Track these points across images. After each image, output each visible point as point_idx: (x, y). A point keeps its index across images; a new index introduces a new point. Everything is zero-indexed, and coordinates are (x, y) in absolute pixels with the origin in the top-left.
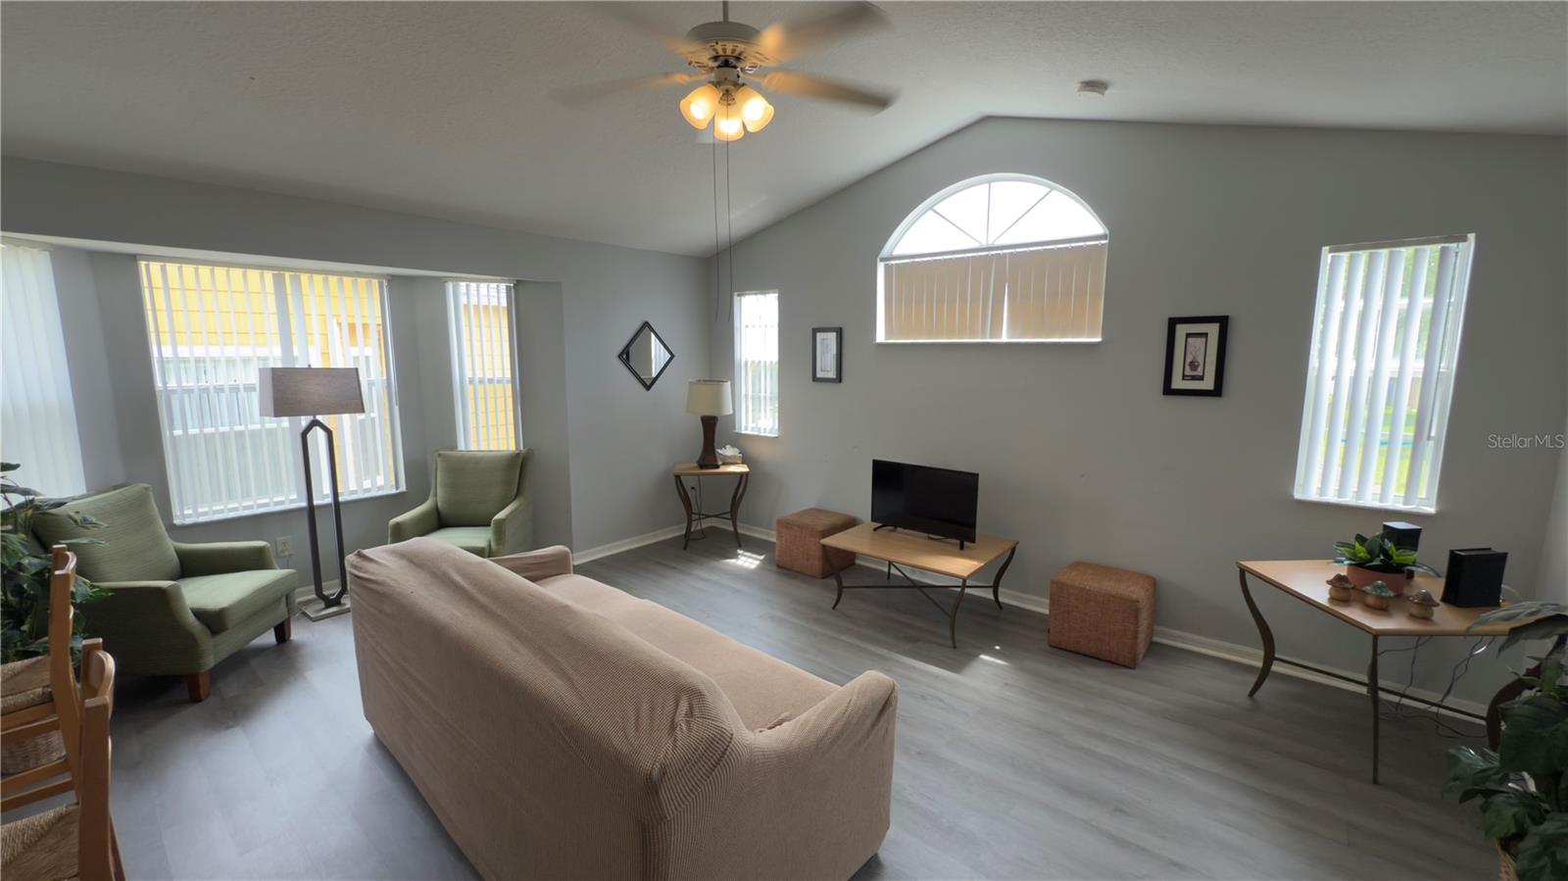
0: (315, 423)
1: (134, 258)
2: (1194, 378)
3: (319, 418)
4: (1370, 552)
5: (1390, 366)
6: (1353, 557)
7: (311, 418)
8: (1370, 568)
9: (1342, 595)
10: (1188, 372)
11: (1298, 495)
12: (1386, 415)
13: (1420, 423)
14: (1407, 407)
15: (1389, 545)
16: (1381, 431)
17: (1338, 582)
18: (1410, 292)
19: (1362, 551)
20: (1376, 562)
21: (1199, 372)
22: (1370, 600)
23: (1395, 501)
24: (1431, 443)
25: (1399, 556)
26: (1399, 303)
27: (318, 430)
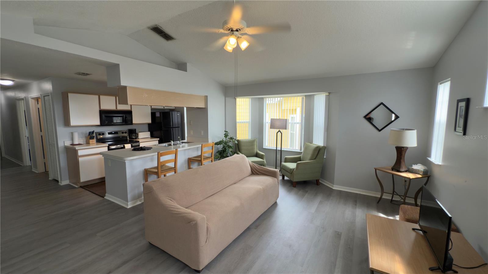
0: (279, 131)
1: (263, 98)
3: (280, 130)
7: (279, 130)
27: (279, 132)
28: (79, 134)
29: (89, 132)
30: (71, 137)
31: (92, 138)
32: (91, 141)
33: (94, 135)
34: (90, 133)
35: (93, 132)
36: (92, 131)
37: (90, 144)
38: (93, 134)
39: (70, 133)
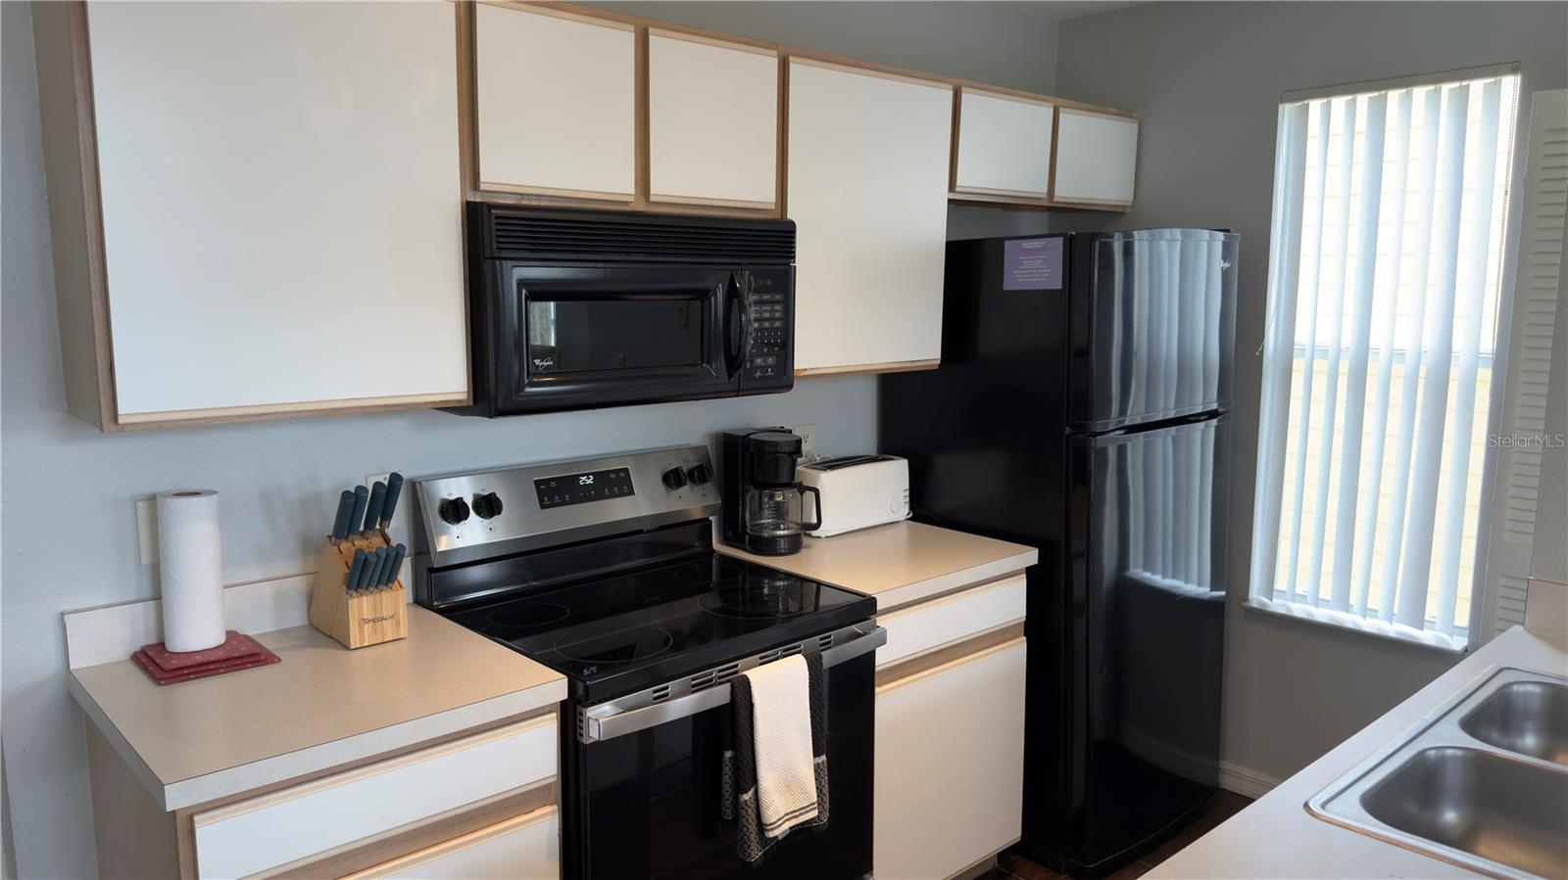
28: (225, 520)
29: (346, 494)
30: (146, 559)
31: (370, 574)
32: (361, 605)
33: (398, 528)
34: (351, 502)
35: (384, 496)
36: (369, 474)
37: (346, 647)
38: (387, 516)
39: (135, 500)
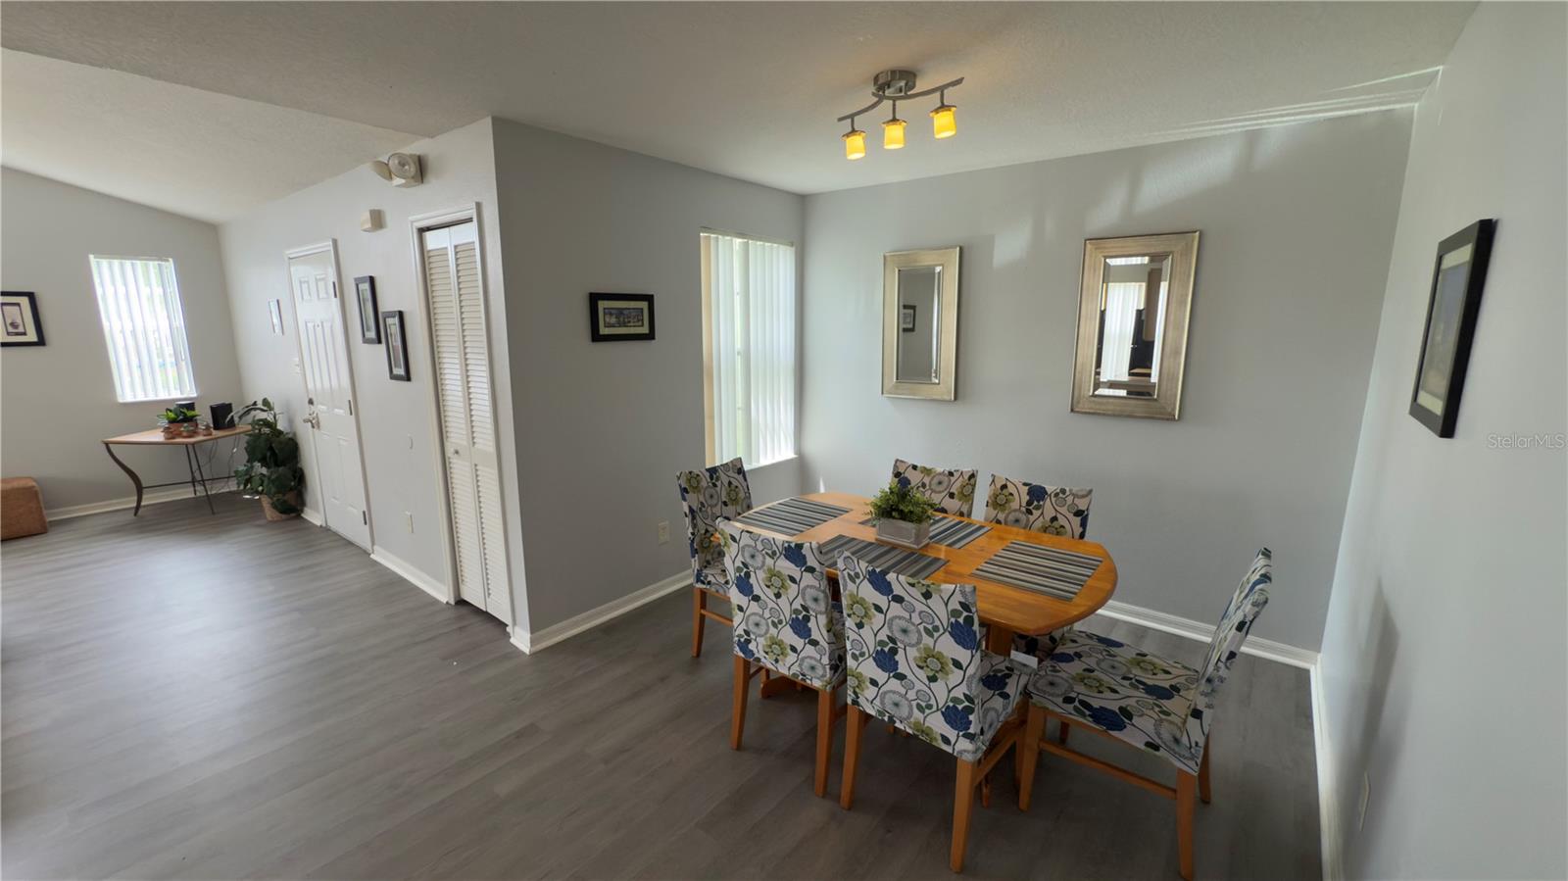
2: (17, 334)
4: (176, 414)
5: (151, 325)
6: (168, 418)
8: (178, 422)
9: (170, 435)
10: (11, 329)
11: (121, 400)
12: (158, 354)
13: (176, 354)
14: (169, 350)
15: (185, 411)
16: (156, 361)
17: (166, 430)
18: (149, 285)
19: (172, 415)
20: (181, 417)
21: (21, 329)
22: (185, 434)
23: (175, 394)
24: (184, 363)
25: (190, 413)
26: (145, 291)
